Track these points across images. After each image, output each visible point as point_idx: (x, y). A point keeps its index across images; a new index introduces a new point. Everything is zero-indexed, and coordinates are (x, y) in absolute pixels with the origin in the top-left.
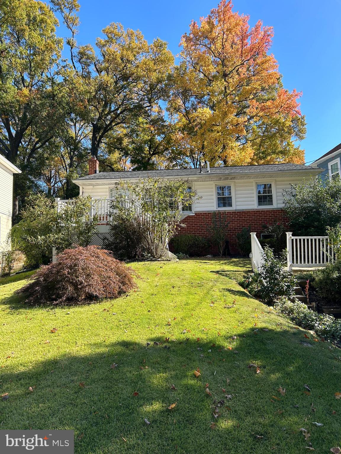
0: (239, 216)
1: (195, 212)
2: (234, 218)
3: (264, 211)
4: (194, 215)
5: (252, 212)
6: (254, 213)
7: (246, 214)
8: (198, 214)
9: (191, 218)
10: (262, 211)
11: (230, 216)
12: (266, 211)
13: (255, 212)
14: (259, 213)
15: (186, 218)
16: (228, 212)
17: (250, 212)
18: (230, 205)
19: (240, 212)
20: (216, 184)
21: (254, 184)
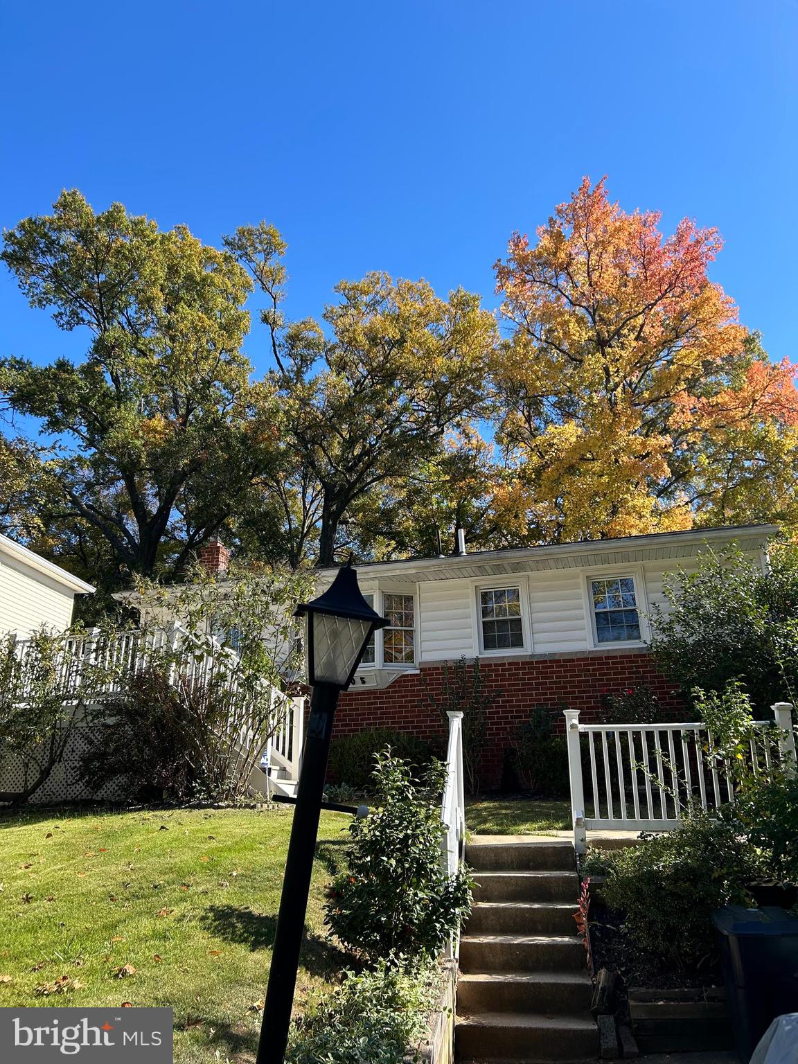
0: (542, 673)
1: (420, 663)
2: (529, 679)
3: (615, 657)
4: (418, 672)
5: (578, 660)
6: (585, 665)
7: (562, 666)
8: (430, 669)
9: (409, 681)
10: (607, 658)
11: (517, 674)
12: (621, 657)
13: (587, 659)
14: (599, 664)
15: (396, 681)
16: (510, 661)
17: (572, 660)
18: (518, 642)
19: (545, 662)
20: (477, 584)
21: (582, 582)
